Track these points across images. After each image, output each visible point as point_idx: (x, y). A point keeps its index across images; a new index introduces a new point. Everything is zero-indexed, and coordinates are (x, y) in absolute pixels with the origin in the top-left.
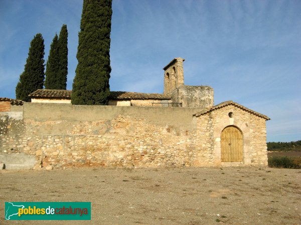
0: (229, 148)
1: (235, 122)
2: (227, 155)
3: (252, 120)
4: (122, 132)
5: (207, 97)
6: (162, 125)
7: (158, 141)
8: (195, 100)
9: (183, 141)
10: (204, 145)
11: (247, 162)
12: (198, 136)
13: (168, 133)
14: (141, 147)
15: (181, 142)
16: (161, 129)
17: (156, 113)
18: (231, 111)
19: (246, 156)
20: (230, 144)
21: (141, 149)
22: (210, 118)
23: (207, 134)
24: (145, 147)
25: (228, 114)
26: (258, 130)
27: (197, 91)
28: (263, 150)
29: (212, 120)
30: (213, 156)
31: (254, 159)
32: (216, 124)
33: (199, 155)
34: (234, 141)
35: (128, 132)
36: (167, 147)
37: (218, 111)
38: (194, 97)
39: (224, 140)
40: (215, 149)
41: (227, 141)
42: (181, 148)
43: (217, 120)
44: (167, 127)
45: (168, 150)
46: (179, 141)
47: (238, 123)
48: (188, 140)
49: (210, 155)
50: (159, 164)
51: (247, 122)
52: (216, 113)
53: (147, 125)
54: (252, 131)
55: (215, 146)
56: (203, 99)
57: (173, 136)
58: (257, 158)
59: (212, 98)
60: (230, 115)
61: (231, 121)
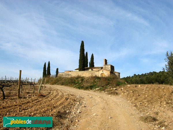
3: (107, 72)
17: (89, 72)
23: (98, 75)
32: (100, 73)
38: (106, 67)
44: (91, 74)
56: (108, 67)
59: (110, 67)
60: (103, 71)
61: (103, 72)
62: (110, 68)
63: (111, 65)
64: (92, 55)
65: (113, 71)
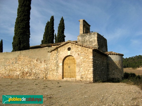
0: (69, 69)
1: (71, 53)
2: (67, 73)
3: (82, 51)
4: (20, 63)
5: (93, 39)
6: (34, 58)
7: (32, 66)
8: (87, 42)
9: (43, 66)
10: (53, 68)
11: (78, 78)
12: (50, 63)
13: (37, 62)
14: (26, 69)
15: (42, 66)
16: (34, 60)
17: (32, 52)
18: (70, 46)
19: (77, 74)
20: (69, 67)
21: (26, 70)
22: (57, 52)
23: (55, 61)
24: (28, 69)
25: (67, 49)
26: (87, 57)
27: (87, 36)
28: (90, 71)
29: (58, 53)
30: (58, 74)
31: (83, 76)
32: (60, 56)
33: (50, 73)
34: (72, 65)
35: (22, 62)
36: (36, 69)
37: (62, 47)
38: (85, 40)
39: (66, 65)
40: (59, 70)
41: (68, 65)
42: (42, 70)
43: (61, 52)
44: (36, 59)
45: (37, 71)
46: (41, 66)
47: (73, 54)
48: (45, 65)
49: (56, 73)
50: (33, 77)
51: (79, 53)
52: (61, 49)
53: (28, 59)
54: (82, 58)
55: (59, 68)
56: (91, 40)
57: (39, 63)
58: (85, 76)
59: (96, 39)
60: (69, 49)
61: (69, 53)
62: (96, 43)
63: (98, 34)
64: (62, 21)
65: (104, 49)
